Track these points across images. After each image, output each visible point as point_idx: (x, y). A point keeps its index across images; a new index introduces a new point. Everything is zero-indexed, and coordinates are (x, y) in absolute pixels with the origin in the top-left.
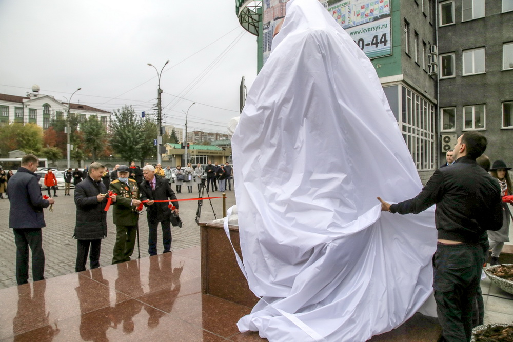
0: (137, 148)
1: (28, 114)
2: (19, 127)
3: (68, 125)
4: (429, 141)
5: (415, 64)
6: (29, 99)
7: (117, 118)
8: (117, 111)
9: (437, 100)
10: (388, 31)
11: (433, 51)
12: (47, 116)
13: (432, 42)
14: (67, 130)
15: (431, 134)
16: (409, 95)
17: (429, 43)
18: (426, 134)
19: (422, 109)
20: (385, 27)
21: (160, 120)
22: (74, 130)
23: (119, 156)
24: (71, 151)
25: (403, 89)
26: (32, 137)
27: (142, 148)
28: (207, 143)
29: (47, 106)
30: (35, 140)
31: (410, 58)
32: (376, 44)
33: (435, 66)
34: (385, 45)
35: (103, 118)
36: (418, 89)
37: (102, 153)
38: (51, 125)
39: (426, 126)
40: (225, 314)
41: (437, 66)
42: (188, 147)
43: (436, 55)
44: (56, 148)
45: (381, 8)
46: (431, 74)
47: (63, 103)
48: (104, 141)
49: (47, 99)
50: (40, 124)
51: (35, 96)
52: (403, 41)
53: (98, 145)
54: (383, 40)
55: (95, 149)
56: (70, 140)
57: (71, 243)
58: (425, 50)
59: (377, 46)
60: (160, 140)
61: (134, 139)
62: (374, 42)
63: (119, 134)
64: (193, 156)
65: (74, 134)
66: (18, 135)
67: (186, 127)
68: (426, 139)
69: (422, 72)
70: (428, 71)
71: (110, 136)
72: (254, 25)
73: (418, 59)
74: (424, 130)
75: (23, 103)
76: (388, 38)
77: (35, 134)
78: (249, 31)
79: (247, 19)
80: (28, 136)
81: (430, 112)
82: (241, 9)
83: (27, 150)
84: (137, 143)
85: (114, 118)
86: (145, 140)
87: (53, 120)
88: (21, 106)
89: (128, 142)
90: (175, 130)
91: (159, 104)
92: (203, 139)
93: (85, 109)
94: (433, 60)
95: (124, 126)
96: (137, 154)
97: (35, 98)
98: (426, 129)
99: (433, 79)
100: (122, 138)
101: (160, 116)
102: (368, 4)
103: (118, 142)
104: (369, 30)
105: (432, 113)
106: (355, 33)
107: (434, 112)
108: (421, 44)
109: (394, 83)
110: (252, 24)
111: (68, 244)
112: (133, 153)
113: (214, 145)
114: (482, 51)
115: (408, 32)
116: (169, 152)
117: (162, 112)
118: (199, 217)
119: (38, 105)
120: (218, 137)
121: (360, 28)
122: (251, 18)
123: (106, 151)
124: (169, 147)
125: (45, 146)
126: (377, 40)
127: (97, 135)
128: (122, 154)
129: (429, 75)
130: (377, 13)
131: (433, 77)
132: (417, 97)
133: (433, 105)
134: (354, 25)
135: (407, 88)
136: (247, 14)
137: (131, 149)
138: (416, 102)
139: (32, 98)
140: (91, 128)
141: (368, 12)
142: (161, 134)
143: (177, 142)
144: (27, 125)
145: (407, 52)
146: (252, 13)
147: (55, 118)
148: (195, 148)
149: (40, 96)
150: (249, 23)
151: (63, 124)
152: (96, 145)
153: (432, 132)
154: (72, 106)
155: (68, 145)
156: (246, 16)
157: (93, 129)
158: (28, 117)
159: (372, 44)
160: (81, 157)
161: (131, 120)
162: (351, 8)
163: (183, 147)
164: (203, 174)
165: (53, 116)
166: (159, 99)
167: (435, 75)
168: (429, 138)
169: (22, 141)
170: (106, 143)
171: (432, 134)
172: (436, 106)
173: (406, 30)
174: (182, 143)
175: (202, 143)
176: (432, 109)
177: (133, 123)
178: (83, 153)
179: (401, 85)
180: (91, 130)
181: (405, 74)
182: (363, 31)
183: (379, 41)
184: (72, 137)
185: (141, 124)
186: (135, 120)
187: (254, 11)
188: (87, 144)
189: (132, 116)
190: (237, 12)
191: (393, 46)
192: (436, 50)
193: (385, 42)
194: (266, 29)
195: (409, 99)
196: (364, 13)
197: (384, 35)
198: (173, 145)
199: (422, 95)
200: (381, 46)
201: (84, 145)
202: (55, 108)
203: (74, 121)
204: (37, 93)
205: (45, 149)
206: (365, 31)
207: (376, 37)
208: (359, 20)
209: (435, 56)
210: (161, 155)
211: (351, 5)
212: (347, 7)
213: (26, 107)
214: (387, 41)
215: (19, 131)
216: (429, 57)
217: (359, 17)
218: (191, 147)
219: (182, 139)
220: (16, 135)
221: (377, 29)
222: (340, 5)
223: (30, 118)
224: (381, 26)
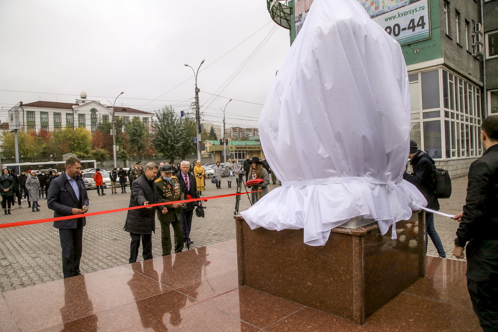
0: (178, 147)
1: (78, 119)
2: (70, 132)
3: (114, 128)
4: (475, 127)
5: (456, 45)
6: (78, 105)
7: (158, 118)
8: (158, 112)
9: (483, 82)
10: (425, 13)
11: (478, 30)
12: (94, 120)
13: (476, 21)
14: (113, 132)
15: (477, 118)
16: (451, 79)
17: (473, 21)
18: (471, 119)
19: (466, 93)
20: (423, 9)
21: (198, 118)
22: (119, 132)
23: (161, 154)
24: (117, 151)
25: (445, 73)
26: (82, 140)
27: (183, 146)
28: (245, 139)
29: (94, 111)
30: (84, 143)
31: (451, 39)
32: (413, 28)
33: (480, 45)
34: (423, 28)
35: (145, 119)
36: (461, 72)
37: (145, 153)
38: (98, 128)
39: (471, 110)
40: (261, 305)
41: (482, 45)
42: (227, 143)
43: (481, 33)
44: (103, 149)
46: (475, 55)
47: (108, 107)
48: (147, 141)
49: (94, 104)
50: (88, 128)
51: (83, 102)
52: (442, 22)
53: (141, 145)
54: (420, 23)
55: (139, 148)
56: (116, 141)
57: (118, 238)
58: (468, 30)
59: (414, 30)
60: (199, 137)
61: (175, 138)
62: (411, 26)
63: (161, 133)
64: (232, 151)
65: (119, 136)
66: (70, 139)
67: (224, 124)
68: (472, 124)
69: (466, 54)
70: (471, 51)
71: (152, 136)
72: (286, 19)
73: (460, 40)
74: (469, 115)
75: (73, 109)
76: (426, 20)
77: (84, 137)
78: (281, 25)
79: (279, 14)
80: (78, 140)
81: (475, 95)
82: (272, 4)
83: (78, 152)
84: (178, 142)
85: (155, 118)
86: (185, 138)
87: (100, 124)
88: (72, 112)
89: (169, 141)
90: (214, 127)
91: (197, 103)
92: (241, 134)
93: (128, 112)
94: (478, 40)
95: (165, 126)
96: (177, 152)
97: (83, 104)
98: (471, 114)
99: (478, 60)
100: (163, 137)
101: (199, 115)
103: (160, 141)
104: (405, 14)
105: (478, 96)
106: (390, 19)
107: (480, 95)
108: (463, 23)
109: (434, 68)
110: (284, 17)
111: (116, 239)
112: (175, 151)
113: (251, 140)
115: (448, 12)
116: (208, 149)
117: (200, 111)
118: (238, 211)
119: (86, 110)
120: (256, 132)
121: (395, 13)
122: (283, 12)
123: (149, 151)
124: (208, 144)
125: (94, 148)
126: (413, 24)
127: (140, 136)
128: (163, 152)
129: (473, 56)
131: (479, 58)
132: (460, 81)
133: (478, 88)
134: (388, 11)
135: (449, 72)
136: (279, 8)
137: (173, 147)
138: (459, 85)
139: (80, 104)
140: (135, 129)
142: (200, 131)
143: (216, 139)
144: (77, 130)
145: (448, 34)
146: (284, 7)
147: (102, 122)
148: (233, 144)
149: (87, 102)
150: (281, 17)
151: (109, 126)
152: (139, 145)
153: (479, 116)
154: (116, 109)
155: (114, 146)
156: (278, 10)
157: (136, 130)
158: (77, 122)
159: (409, 28)
160: (127, 157)
161: (172, 120)
163: (222, 143)
164: (241, 169)
165: (100, 120)
166: (197, 98)
167: (481, 55)
168: (475, 123)
169: (73, 145)
170: (149, 142)
171: (479, 118)
172: (482, 88)
173: (446, 10)
174: (221, 140)
175: (240, 139)
176: (478, 92)
177: (173, 123)
178: (128, 153)
179: (442, 69)
180: (135, 131)
181: (446, 57)
182: (399, 16)
183: (416, 24)
184: (117, 139)
185: (181, 123)
186: (175, 120)
187: (285, 4)
188: (132, 144)
189: (173, 116)
190: (269, 7)
191: (431, 29)
192: (481, 28)
193: (423, 25)
194: (297, 22)
195: (451, 84)
197: (422, 18)
198: (212, 142)
199: (466, 78)
200: (418, 30)
201: (129, 146)
202: (101, 112)
203: (119, 124)
204: (85, 99)
205: (94, 151)
206: (401, 15)
207: (413, 21)
208: (393, 4)
209: (480, 35)
210: (201, 152)
213: (76, 112)
214: (425, 24)
215: (70, 135)
216: (473, 36)
217: (394, 1)
218: (230, 143)
219: (220, 135)
220: (68, 139)
221: (413, 12)
223: (79, 123)
224: (418, 9)
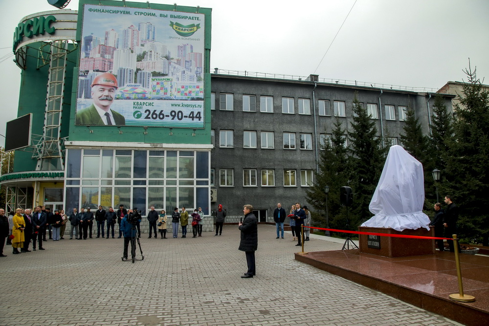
10: (202, 110)
20: (200, 107)
32: (193, 118)
34: (200, 120)
45: (197, 93)
54: (198, 116)
59: (193, 120)
76: (202, 115)
102: (187, 86)
104: (187, 106)
106: (176, 105)
109: (206, 150)
114: (231, 132)
121: (180, 102)
126: (193, 115)
130: (194, 95)
134: (175, 99)
141: (187, 92)
159: (190, 117)
162: (173, 84)
179: (210, 152)
182: (183, 106)
183: (195, 116)
191: (205, 122)
193: (200, 118)
194: (82, 76)
196: (183, 91)
197: (199, 113)
200: (196, 120)
207: (192, 113)
208: (179, 96)
211: (173, 82)
212: (169, 83)
214: (201, 118)
217: (179, 94)
221: (193, 107)
222: (163, 79)
224: (197, 106)
